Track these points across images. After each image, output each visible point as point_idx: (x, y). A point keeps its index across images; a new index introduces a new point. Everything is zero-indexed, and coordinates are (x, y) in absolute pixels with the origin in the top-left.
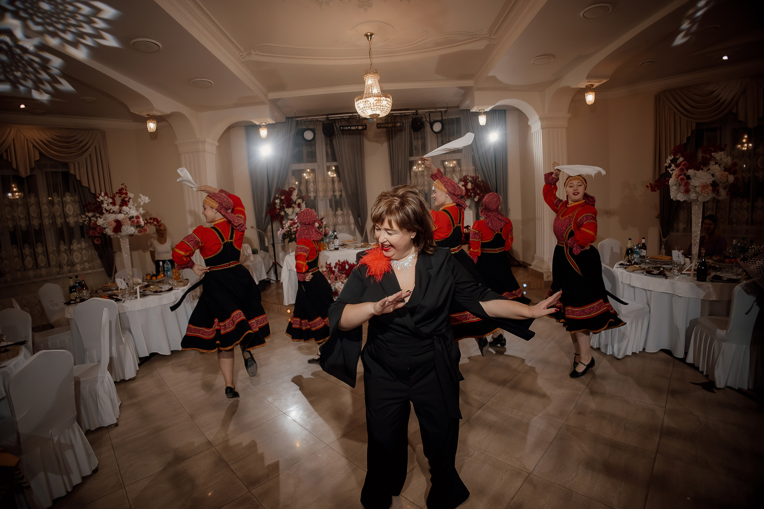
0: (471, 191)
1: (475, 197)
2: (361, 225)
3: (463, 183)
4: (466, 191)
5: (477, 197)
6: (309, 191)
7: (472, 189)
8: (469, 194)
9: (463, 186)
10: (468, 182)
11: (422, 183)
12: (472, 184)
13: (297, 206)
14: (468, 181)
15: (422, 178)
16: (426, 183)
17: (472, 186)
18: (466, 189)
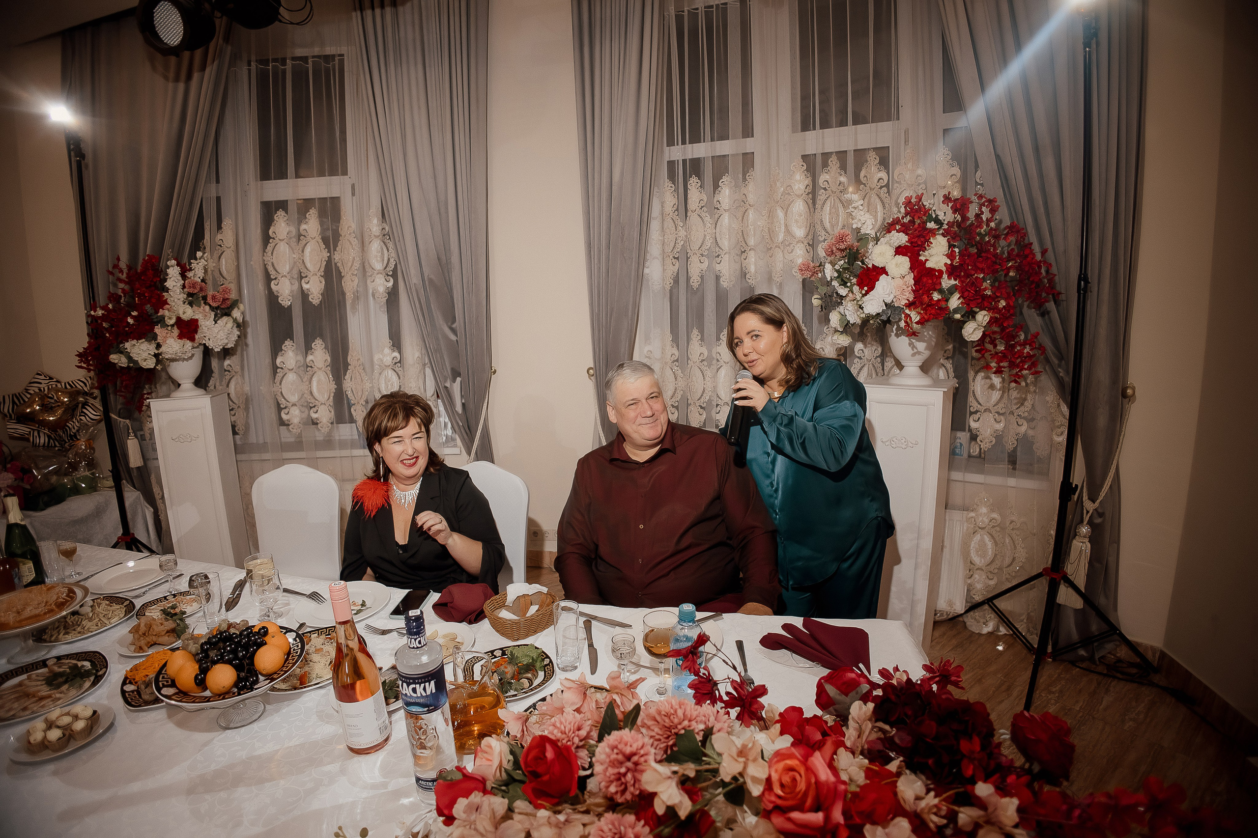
0: (947, 282)
1: (970, 315)
2: (459, 408)
3: (902, 239)
4: (917, 280)
5: (983, 317)
6: (273, 274)
7: (952, 271)
8: (936, 296)
9: (900, 251)
10: (933, 232)
11: (709, 243)
12: (951, 246)
13: (176, 332)
14: (931, 225)
15: (708, 219)
16: (725, 244)
17: (951, 256)
18: (919, 268)
